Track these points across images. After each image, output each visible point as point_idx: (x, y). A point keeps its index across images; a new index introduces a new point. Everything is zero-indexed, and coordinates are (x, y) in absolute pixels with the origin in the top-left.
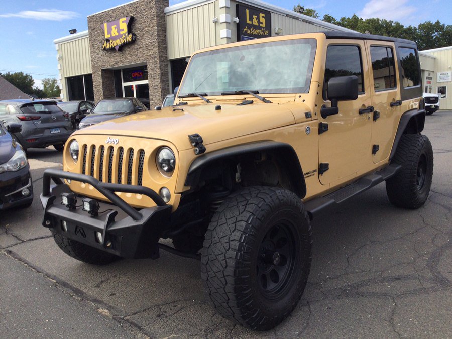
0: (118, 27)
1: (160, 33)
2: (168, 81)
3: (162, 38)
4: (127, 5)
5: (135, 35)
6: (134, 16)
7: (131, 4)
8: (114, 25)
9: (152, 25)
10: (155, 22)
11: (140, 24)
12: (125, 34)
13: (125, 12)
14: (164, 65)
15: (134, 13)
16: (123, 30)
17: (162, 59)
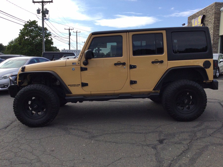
0: (197, 21)
1: (216, 22)
2: (217, 47)
3: (217, 24)
4: (203, 10)
5: (204, 24)
6: (205, 15)
7: (205, 8)
8: (196, 20)
9: (212, 18)
10: (213, 17)
11: (207, 18)
12: (200, 24)
13: (202, 13)
14: (216, 39)
15: (205, 13)
16: (199, 22)
17: (215, 35)
